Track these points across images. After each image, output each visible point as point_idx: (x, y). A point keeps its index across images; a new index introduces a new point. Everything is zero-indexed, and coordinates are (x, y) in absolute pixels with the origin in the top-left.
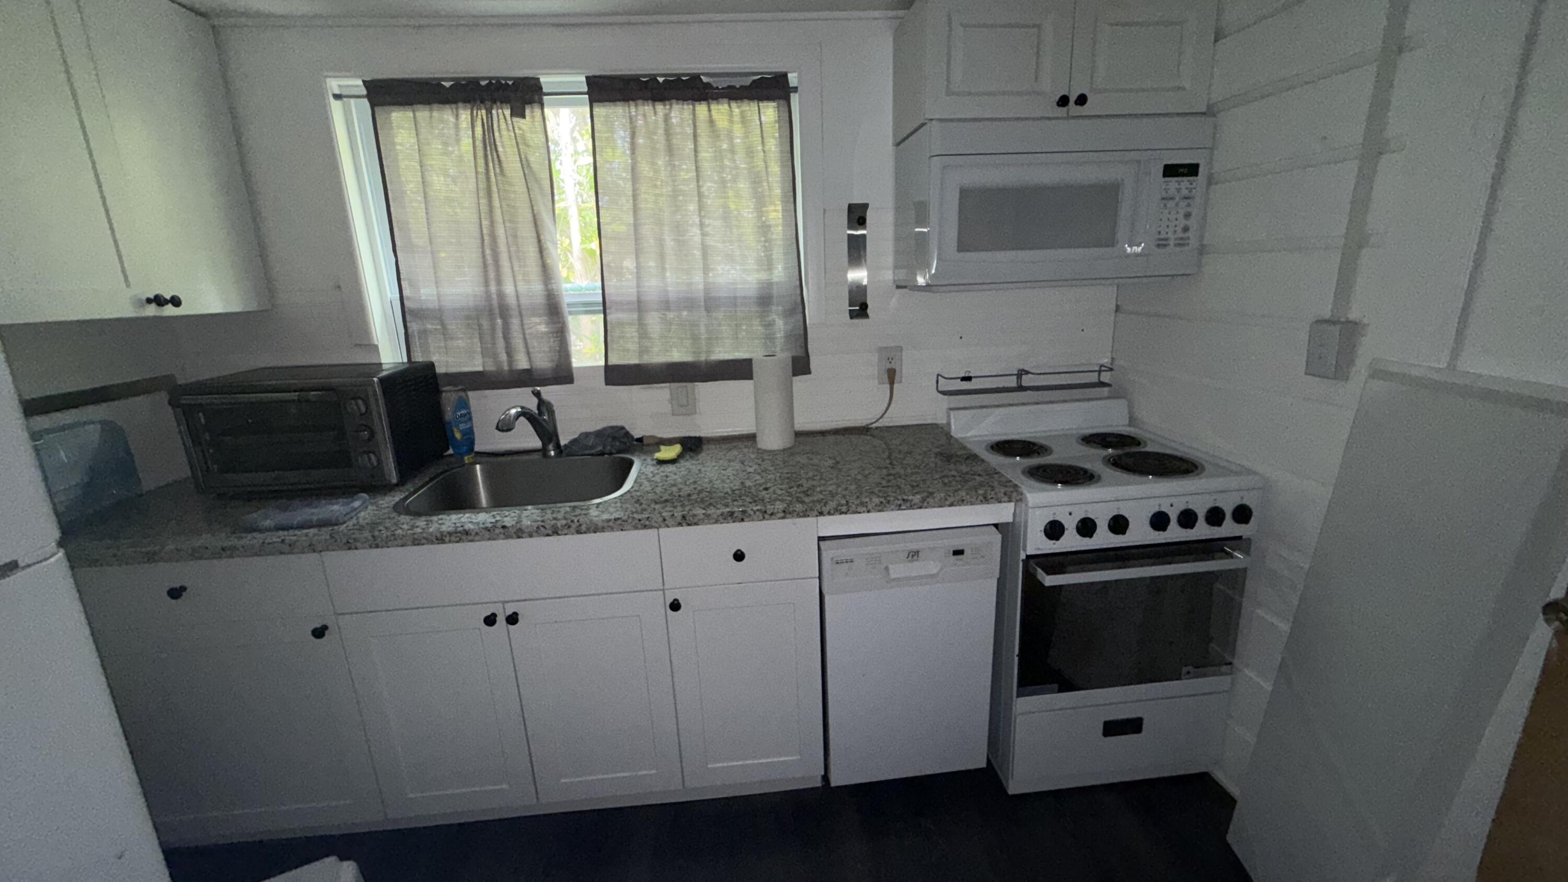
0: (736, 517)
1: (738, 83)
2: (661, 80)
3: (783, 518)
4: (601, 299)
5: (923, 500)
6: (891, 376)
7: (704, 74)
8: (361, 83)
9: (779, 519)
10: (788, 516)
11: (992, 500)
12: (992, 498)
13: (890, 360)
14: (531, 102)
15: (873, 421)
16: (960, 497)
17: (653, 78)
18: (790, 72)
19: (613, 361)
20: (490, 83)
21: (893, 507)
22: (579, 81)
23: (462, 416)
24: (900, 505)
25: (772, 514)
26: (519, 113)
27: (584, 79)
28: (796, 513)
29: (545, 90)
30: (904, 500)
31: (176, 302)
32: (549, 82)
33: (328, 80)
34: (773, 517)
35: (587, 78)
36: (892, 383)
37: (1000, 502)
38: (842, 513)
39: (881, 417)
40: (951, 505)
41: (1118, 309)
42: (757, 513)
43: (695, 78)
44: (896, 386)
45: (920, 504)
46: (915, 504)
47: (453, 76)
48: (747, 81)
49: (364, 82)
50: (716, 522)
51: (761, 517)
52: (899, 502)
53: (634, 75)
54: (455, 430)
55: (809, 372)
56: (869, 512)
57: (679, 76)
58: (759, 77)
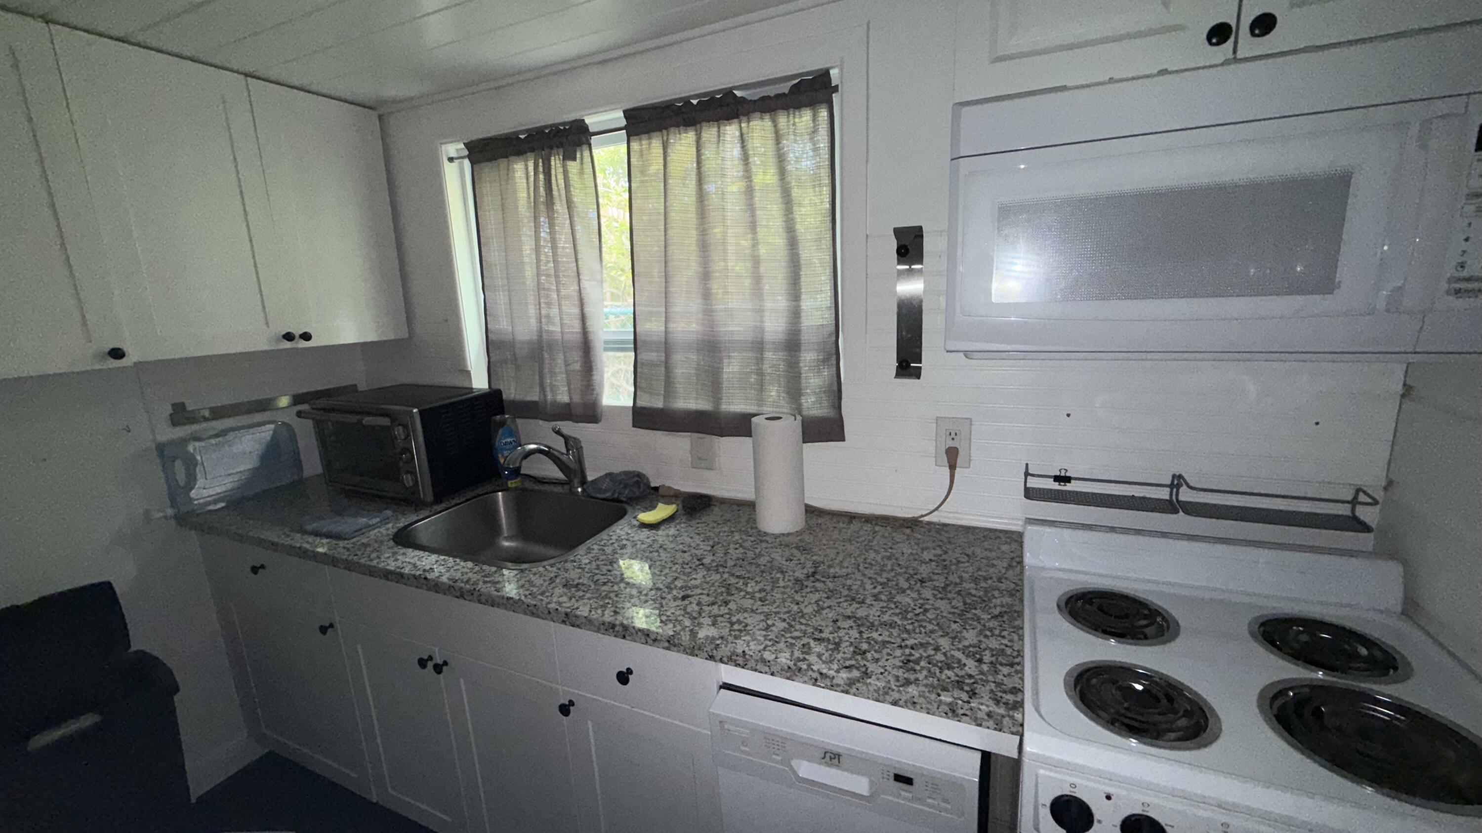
0: (618, 632)
1: (771, 91)
2: (695, 102)
3: (668, 649)
4: (632, 337)
5: (851, 683)
6: (952, 457)
7: (738, 88)
8: (462, 146)
9: (664, 648)
10: (672, 648)
11: (964, 718)
12: (964, 715)
13: (953, 435)
14: (579, 144)
15: (924, 513)
16: (908, 696)
17: (686, 101)
18: (832, 68)
19: (640, 403)
20: (552, 130)
21: (806, 679)
22: (617, 117)
23: (506, 444)
24: (816, 680)
25: (655, 640)
26: (570, 156)
27: (622, 114)
28: (682, 648)
29: (591, 129)
30: (821, 674)
31: (306, 337)
32: (595, 123)
33: (443, 147)
34: (656, 644)
35: (625, 112)
36: (953, 467)
37: (980, 725)
38: (737, 665)
39: (937, 509)
40: (895, 703)
41: (1407, 391)
42: (639, 633)
43: (728, 93)
44: (958, 470)
45: (847, 688)
46: (838, 685)
47: (524, 128)
48: (785, 88)
49: (465, 144)
50: (598, 631)
51: (644, 641)
52: (815, 675)
53: (668, 101)
54: (500, 456)
55: (842, 438)
56: (772, 674)
57: (711, 94)
58: (797, 81)
